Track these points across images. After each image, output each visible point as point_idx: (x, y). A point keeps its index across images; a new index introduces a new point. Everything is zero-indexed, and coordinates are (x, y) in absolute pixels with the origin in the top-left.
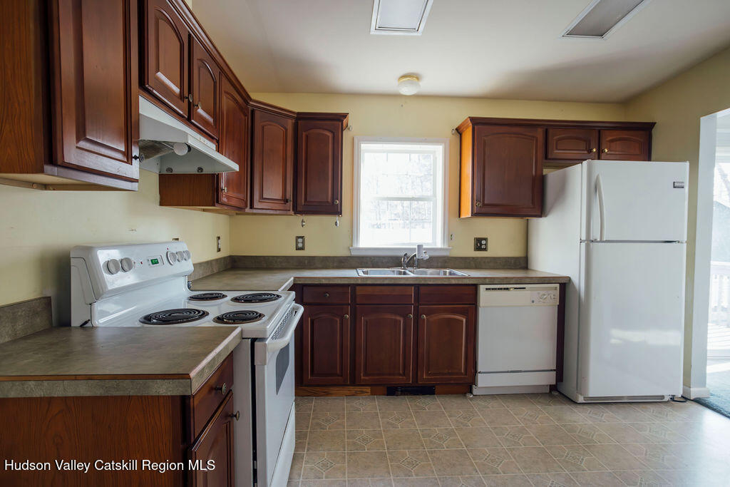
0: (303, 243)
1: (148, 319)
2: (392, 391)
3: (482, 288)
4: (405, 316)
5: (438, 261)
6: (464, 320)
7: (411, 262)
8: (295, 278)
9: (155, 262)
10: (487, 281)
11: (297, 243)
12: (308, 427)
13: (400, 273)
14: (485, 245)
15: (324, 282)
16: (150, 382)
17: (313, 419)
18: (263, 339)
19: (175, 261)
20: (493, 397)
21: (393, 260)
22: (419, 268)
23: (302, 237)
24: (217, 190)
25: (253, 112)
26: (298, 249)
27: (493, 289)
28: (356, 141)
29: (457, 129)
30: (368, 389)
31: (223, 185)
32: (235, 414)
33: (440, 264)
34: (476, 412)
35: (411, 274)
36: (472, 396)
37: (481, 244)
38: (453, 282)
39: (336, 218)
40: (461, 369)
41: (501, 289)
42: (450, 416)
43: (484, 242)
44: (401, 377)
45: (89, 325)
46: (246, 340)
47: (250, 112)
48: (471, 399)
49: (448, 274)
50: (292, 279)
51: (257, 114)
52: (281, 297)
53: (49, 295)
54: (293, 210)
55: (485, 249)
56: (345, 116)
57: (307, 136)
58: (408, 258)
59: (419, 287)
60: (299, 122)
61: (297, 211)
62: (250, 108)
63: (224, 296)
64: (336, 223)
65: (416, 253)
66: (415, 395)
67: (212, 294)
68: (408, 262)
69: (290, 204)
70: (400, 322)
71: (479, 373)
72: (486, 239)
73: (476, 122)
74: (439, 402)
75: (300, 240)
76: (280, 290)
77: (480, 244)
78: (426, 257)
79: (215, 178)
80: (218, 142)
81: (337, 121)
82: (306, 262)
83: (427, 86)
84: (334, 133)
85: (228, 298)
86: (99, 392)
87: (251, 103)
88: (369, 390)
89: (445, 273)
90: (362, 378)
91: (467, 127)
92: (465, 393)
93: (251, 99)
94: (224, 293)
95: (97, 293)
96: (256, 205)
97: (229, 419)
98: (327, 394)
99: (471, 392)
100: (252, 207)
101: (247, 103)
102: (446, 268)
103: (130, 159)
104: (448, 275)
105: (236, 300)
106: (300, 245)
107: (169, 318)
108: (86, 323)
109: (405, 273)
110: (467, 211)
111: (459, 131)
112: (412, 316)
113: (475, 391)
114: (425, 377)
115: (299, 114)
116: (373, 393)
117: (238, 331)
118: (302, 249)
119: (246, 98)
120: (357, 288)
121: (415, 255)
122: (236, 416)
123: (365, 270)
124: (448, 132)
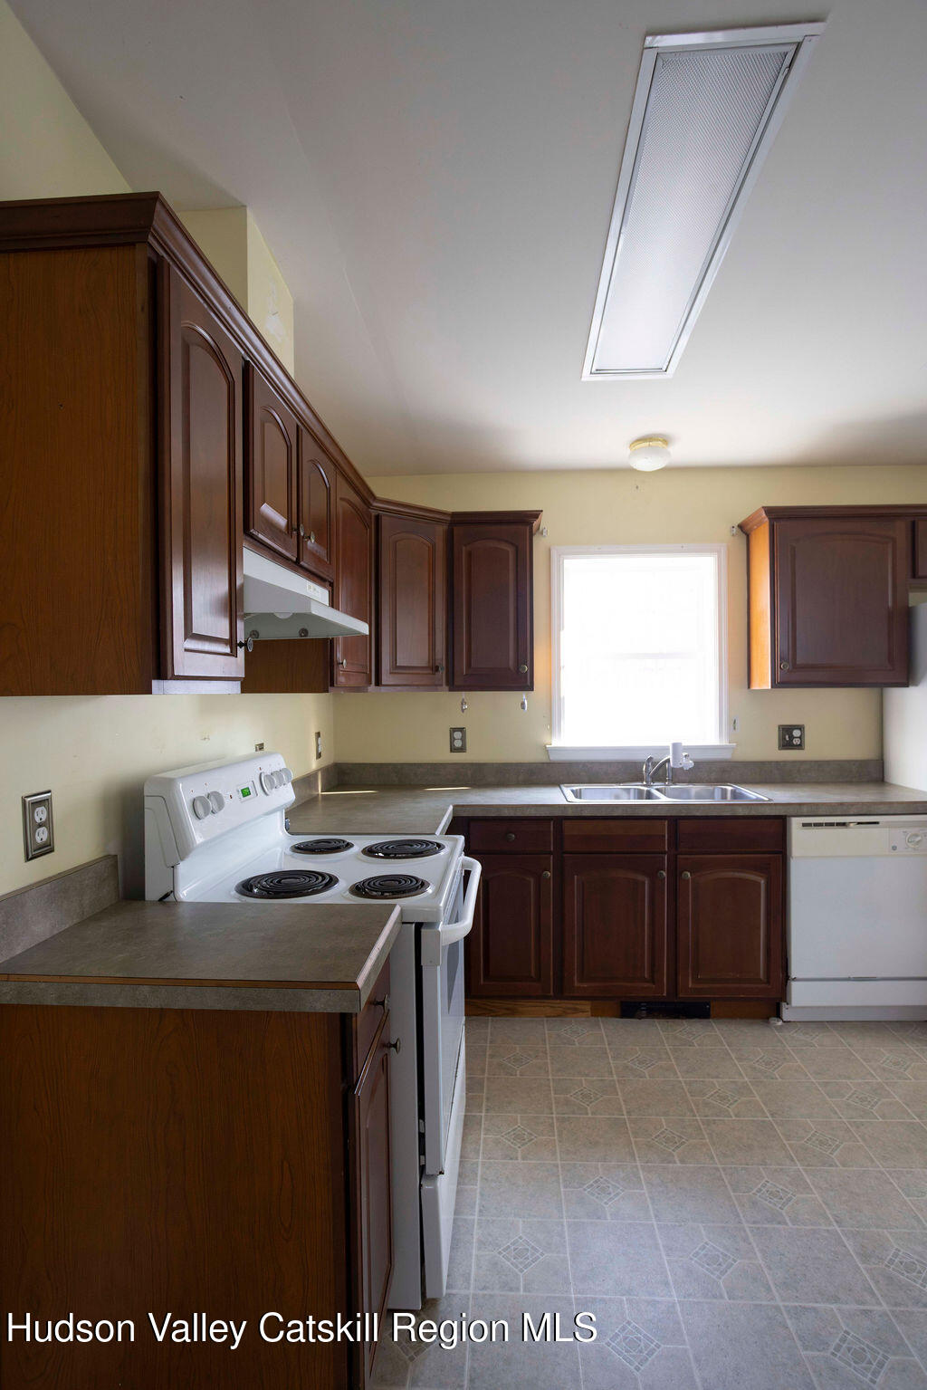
0: (463, 739)
1: (246, 887)
2: (629, 1010)
3: (796, 823)
4: (653, 876)
5: (710, 770)
6: (763, 882)
7: (661, 772)
8: (455, 807)
9: (246, 793)
10: (805, 810)
11: (452, 739)
12: (483, 1071)
13: (640, 795)
14: (800, 738)
15: (506, 813)
16: (301, 992)
17: (492, 1056)
18: (433, 925)
19: (271, 789)
20: (821, 1025)
21: (626, 770)
22: (674, 783)
23: (461, 730)
24: (330, 665)
25: (378, 518)
26: (453, 749)
27: (816, 825)
28: (554, 553)
29: (741, 527)
30: (587, 1006)
31: (339, 655)
32: (393, 1042)
33: (713, 776)
34: (789, 1054)
35: (662, 798)
36: (780, 1023)
37: (792, 737)
38: (741, 812)
39: (524, 695)
40: (758, 974)
41: (831, 824)
42: (740, 1059)
43: (796, 733)
44: (646, 985)
45: (171, 898)
46: (409, 925)
47: (373, 518)
48: (780, 1029)
49: (729, 795)
50: (451, 808)
51: (385, 521)
52: (444, 847)
53: (113, 853)
54: (447, 684)
55: (800, 747)
56: (535, 515)
57: (470, 554)
58: (654, 766)
59: (678, 823)
60: (455, 528)
61: (453, 686)
62: (374, 513)
63: (349, 846)
64: (523, 704)
65: (670, 757)
66: (675, 1018)
67: (328, 841)
68: (655, 773)
69: (442, 674)
70: (644, 883)
71: (794, 979)
72: (801, 728)
73: (777, 516)
74: (718, 1033)
75: (458, 735)
76: (438, 833)
77: (789, 737)
78: (688, 764)
79: (327, 645)
80: (331, 584)
81: (520, 526)
82: (469, 773)
83: (681, 453)
84: (517, 547)
85: (356, 849)
86: (233, 1005)
87: (375, 504)
88: (588, 1008)
89: (724, 796)
90: (576, 984)
91: (761, 523)
92: (768, 1019)
93: (375, 498)
94: (348, 839)
95: (181, 848)
96: (385, 678)
97: (386, 1051)
98: (512, 1013)
99: (778, 1015)
100: (378, 683)
101: (368, 504)
102: (725, 782)
103: (234, 648)
104: (729, 801)
105: (370, 852)
106: (458, 744)
107: (277, 886)
108: (167, 895)
109: (649, 796)
110: (763, 679)
111: (745, 530)
112: (665, 874)
113: (787, 1014)
114: (690, 986)
115: (454, 515)
116: (596, 1013)
117: (397, 911)
118: (462, 749)
119: (365, 495)
120: (566, 824)
121: (668, 761)
122: (395, 1046)
123: (576, 787)
124: (725, 529)
